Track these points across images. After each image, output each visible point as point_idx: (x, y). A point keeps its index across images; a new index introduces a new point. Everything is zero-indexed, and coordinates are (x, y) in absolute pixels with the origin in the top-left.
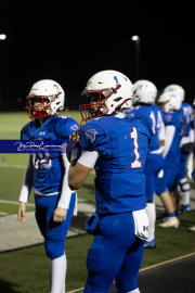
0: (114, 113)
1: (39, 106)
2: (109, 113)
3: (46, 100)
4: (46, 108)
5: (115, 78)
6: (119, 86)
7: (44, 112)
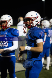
0: (35, 26)
1: (4, 24)
2: (34, 26)
3: (6, 22)
4: (7, 25)
5: (36, 14)
6: (38, 17)
7: (6, 26)
